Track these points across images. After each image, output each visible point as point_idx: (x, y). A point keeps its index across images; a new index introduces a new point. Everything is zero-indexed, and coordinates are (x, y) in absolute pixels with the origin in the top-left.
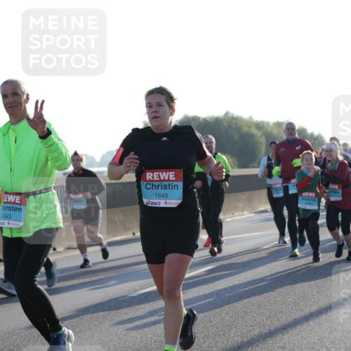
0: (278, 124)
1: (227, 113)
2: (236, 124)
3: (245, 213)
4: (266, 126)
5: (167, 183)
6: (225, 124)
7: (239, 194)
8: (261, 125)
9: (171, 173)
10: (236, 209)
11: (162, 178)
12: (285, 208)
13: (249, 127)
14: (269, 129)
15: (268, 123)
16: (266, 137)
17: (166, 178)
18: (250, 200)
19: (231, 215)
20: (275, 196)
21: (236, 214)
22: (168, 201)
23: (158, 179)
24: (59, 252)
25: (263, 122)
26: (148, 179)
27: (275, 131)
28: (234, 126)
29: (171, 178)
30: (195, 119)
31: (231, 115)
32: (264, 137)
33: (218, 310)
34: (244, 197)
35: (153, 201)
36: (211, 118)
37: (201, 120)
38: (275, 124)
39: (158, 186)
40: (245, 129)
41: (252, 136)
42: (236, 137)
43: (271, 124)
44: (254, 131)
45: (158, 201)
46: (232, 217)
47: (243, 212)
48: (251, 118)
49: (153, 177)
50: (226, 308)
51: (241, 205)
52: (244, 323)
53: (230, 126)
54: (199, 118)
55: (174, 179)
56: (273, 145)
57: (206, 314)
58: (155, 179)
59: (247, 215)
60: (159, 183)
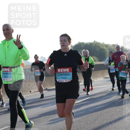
0: (114, 45)
1: (95, 41)
2: (98, 45)
3: (101, 78)
4: (109, 46)
5: (66, 73)
6: (94, 45)
7: (99, 71)
8: (107, 46)
9: (67, 69)
10: (98, 76)
11: (64, 71)
12: (115, 76)
13: (103, 46)
14: (110, 47)
15: (110, 45)
16: (109, 50)
17: (66, 71)
18: (103, 73)
19: (96, 79)
20: (111, 72)
21: (98, 79)
22: (67, 80)
23: (63, 71)
24: (32, 93)
25: (108, 45)
26: (59, 72)
27: (112, 48)
28: (97, 46)
29: (67, 71)
30: (83, 43)
31: (96, 42)
32: (108, 50)
33: (91, 114)
34: (101, 72)
35: (61, 80)
36: (88, 43)
37: (85, 44)
38: (112, 45)
39: (63, 74)
40: (101, 47)
41: (104, 49)
42: (98, 50)
43: (111, 45)
44: (105, 48)
45: (63, 80)
46: (96, 80)
47: (100, 77)
48: (103, 43)
49: (60, 71)
50: (94, 113)
51: (100, 75)
52: (100, 119)
53: (96, 46)
54: (84, 43)
55: (69, 71)
56: (111, 53)
57: (86, 115)
58: (61, 71)
59: (102, 79)
60: (63, 73)
